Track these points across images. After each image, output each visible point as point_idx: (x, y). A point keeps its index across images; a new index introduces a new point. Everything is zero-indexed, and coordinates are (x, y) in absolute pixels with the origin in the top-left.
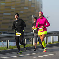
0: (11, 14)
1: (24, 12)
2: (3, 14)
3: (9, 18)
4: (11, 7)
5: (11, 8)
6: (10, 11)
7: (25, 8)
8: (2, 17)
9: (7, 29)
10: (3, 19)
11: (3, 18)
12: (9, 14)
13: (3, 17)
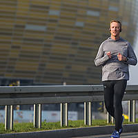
0: (48, 29)
1: (86, 25)
2: (24, 27)
3: (41, 41)
4: (48, 8)
5: (48, 12)
6: (45, 20)
7: (90, 13)
8: (22, 35)
9: (35, 73)
10: (22, 41)
11: (25, 39)
12: (43, 28)
13: (24, 37)
